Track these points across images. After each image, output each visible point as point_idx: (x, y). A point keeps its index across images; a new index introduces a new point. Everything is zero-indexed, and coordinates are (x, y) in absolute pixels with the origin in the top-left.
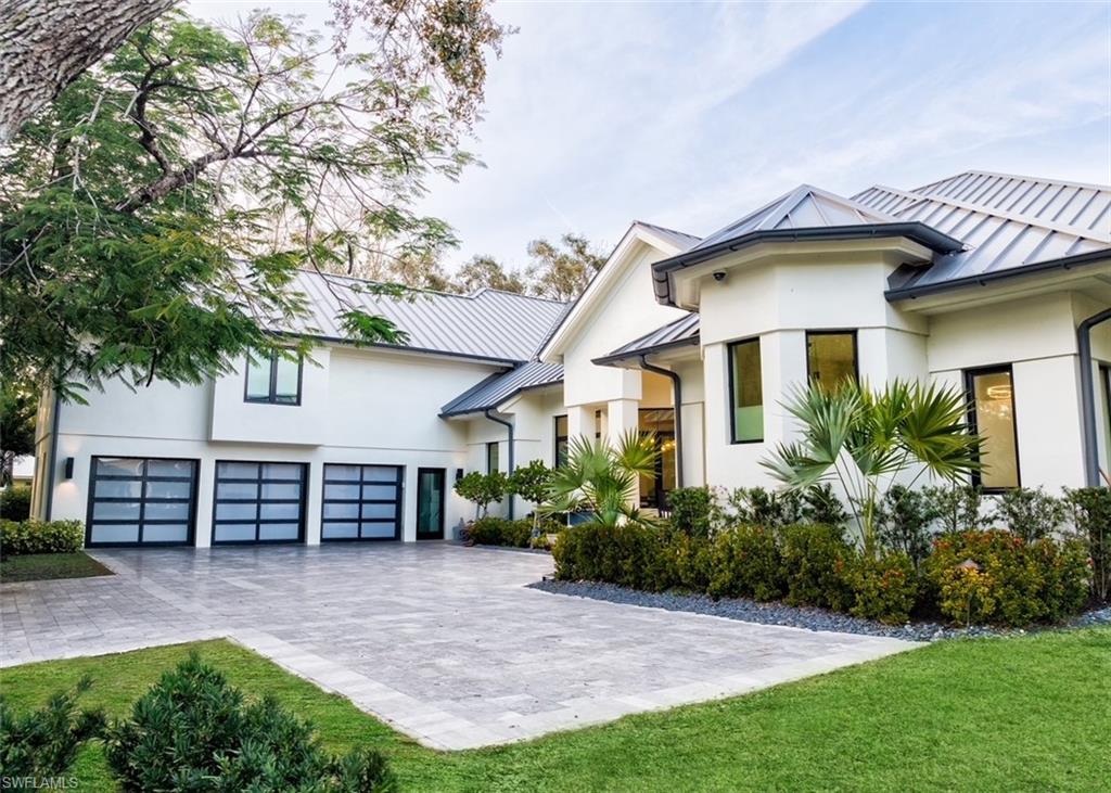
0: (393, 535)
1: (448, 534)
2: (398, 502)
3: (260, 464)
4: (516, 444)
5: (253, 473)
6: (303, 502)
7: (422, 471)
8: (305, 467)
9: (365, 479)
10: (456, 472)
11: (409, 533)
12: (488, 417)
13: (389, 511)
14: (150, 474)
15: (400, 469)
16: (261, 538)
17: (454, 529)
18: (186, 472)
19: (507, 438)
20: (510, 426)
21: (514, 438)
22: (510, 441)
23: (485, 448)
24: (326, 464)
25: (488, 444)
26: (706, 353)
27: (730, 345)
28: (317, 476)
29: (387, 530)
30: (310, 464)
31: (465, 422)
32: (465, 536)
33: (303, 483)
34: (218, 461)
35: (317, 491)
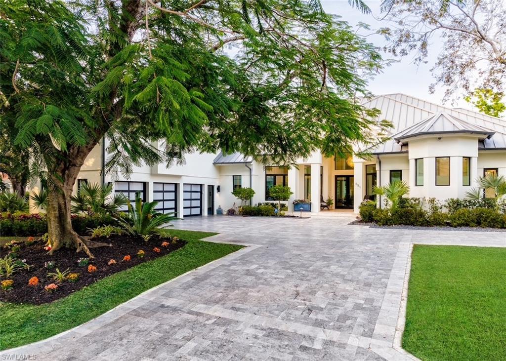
0: (199, 213)
1: (215, 213)
2: (201, 200)
4: (253, 177)
5: (161, 188)
6: (176, 200)
7: (209, 187)
8: (176, 185)
9: (192, 190)
10: (217, 187)
11: (205, 212)
12: (246, 166)
13: (198, 203)
14: (130, 189)
15: (201, 185)
17: (217, 210)
18: (141, 188)
19: (249, 174)
20: (250, 169)
22: (251, 175)
23: (232, 177)
24: (184, 184)
25: (233, 176)
26: (424, 159)
27: (436, 158)
28: (181, 189)
29: (197, 211)
30: (179, 184)
31: (220, 166)
32: (231, 213)
33: (176, 191)
34: (154, 183)
35: (182, 196)
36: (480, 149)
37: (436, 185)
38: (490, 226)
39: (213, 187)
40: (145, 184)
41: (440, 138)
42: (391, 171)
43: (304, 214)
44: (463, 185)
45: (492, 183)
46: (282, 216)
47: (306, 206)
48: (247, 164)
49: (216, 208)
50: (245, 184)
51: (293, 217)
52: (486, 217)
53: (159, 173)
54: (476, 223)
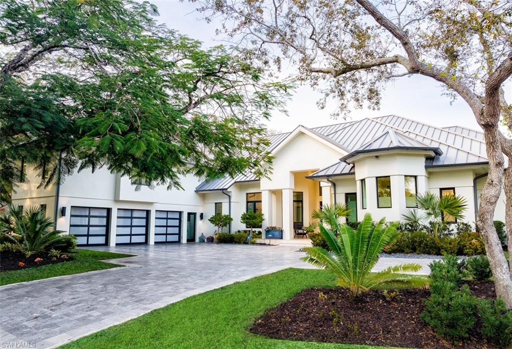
0: (177, 240)
1: (197, 240)
2: (180, 227)
3: (132, 210)
4: (232, 204)
5: (128, 214)
6: (147, 226)
7: (189, 214)
8: (148, 212)
9: (169, 217)
10: (200, 214)
11: (184, 240)
12: (223, 193)
13: (176, 230)
14: (91, 214)
15: (180, 213)
16: (132, 242)
17: (199, 237)
18: (105, 213)
19: (227, 201)
20: (229, 196)
21: (231, 201)
22: (230, 202)
23: (214, 205)
24: (156, 211)
25: (216, 203)
26: (366, 179)
27: (377, 178)
28: (153, 216)
29: (176, 238)
30: (150, 210)
31: (204, 194)
32: (211, 240)
33: (147, 218)
34: (118, 209)
35: (153, 222)
36: (426, 167)
37: (378, 207)
38: (424, 253)
39: (195, 214)
40: (109, 210)
41: (377, 157)
42: (347, 194)
43: (273, 242)
44: (407, 207)
45: (424, 204)
46: (253, 243)
47: (277, 234)
48: (224, 191)
49: (198, 236)
50: (225, 212)
51: (264, 244)
52: (420, 242)
53: (120, 199)
54: (411, 249)
